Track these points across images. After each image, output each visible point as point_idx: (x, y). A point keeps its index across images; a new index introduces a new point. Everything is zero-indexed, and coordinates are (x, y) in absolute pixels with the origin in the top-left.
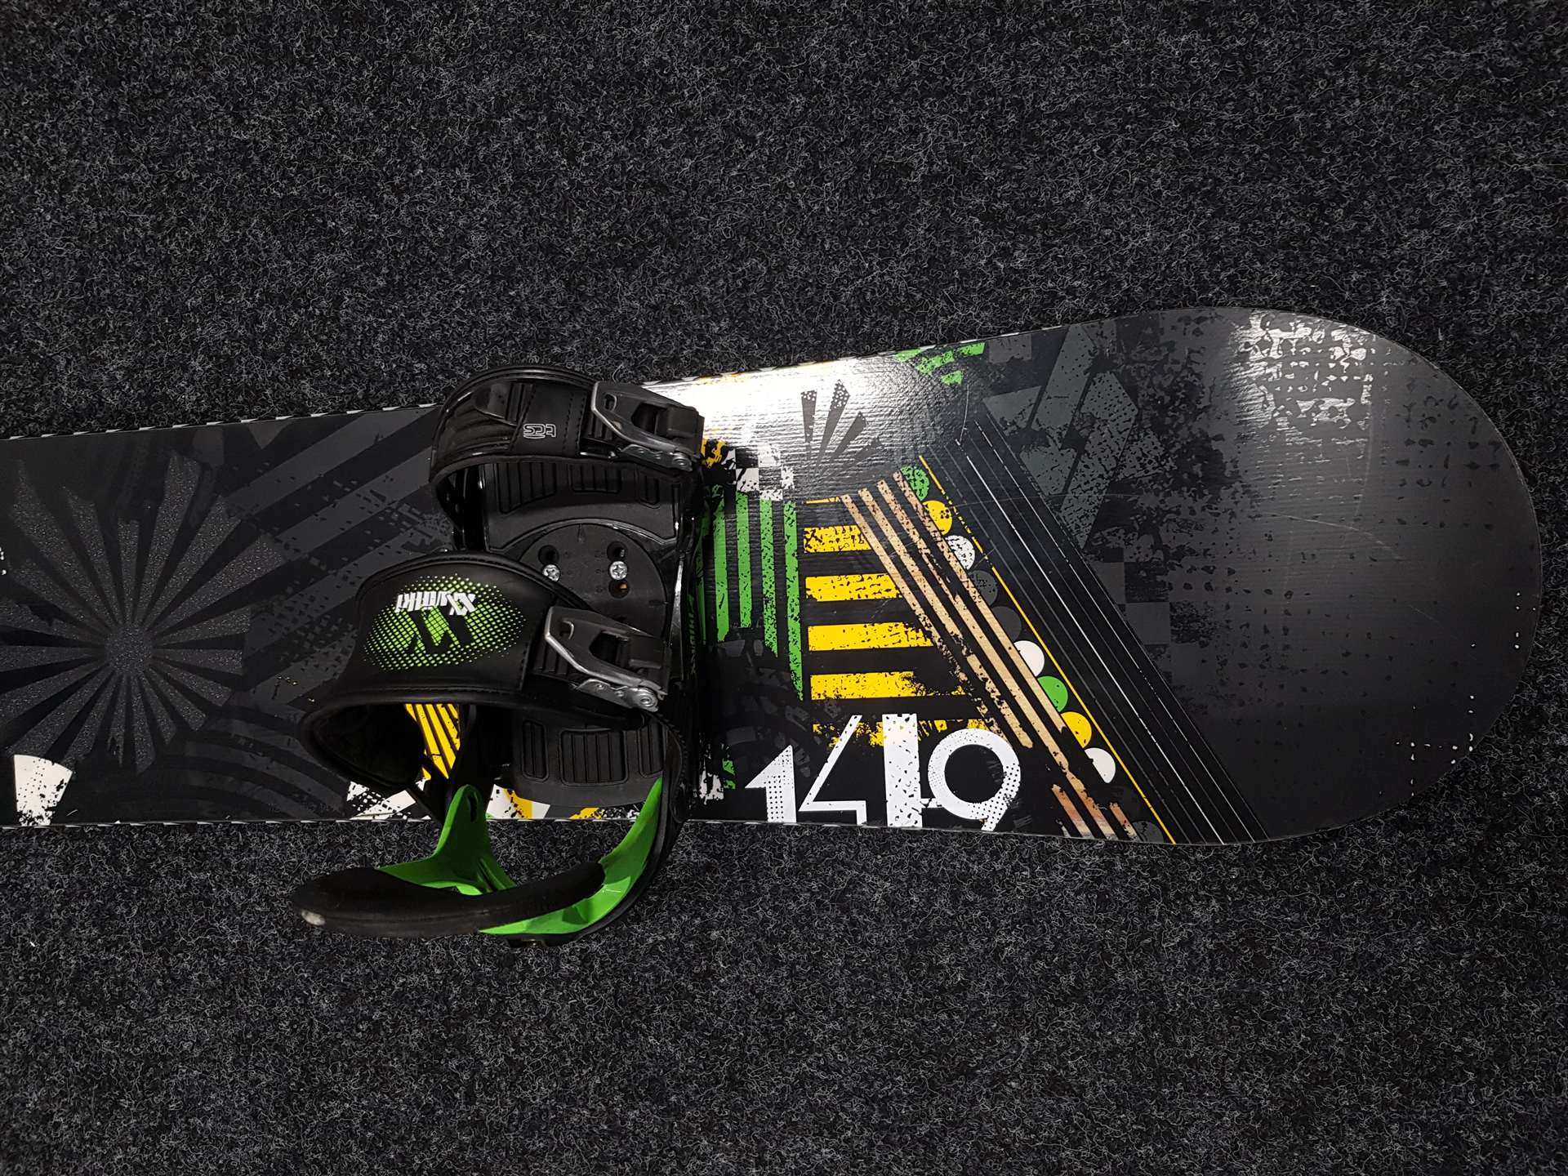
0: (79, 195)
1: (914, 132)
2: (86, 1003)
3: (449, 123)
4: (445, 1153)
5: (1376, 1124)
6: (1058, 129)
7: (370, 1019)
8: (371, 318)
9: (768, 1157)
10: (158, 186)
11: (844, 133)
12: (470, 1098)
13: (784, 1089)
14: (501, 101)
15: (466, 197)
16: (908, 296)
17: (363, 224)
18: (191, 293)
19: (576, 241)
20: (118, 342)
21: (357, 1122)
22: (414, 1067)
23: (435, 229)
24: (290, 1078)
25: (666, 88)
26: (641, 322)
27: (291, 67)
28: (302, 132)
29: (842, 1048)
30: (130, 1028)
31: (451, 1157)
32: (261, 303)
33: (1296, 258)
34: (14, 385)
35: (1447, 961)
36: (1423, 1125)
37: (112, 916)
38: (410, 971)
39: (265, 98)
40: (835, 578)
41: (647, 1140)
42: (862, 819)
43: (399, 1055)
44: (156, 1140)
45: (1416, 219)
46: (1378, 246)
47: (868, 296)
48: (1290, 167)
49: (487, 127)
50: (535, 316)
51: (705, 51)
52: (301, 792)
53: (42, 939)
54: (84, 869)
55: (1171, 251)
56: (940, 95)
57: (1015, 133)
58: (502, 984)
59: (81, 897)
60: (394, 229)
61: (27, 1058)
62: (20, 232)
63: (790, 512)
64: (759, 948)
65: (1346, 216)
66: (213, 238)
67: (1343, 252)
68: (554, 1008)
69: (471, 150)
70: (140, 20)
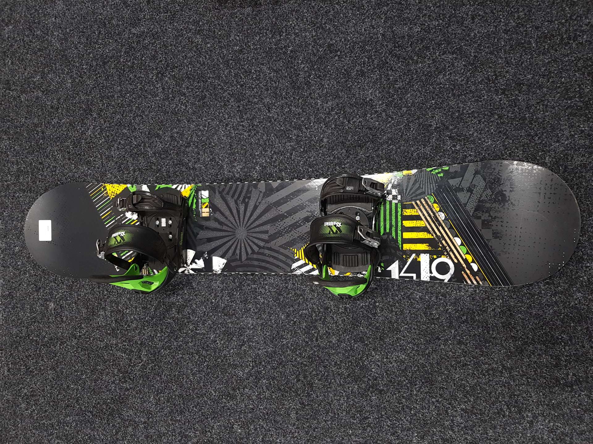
0: (230, 127)
1: (433, 117)
2: (226, 315)
3: (320, 113)
4: (310, 353)
5: (539, 355)
6: (468, 117)
7: (293, 320)
8: (299, 158)
9: (389, 357)
10: (249, 126)
11: (416, 117)
12: (317, 340)
13: (393, 341)
14: (332, 108)
15: (323, 130)
16: (430, 155)
17: (298, 136)
18: (257, 151)
19: (349, 141)
20: (239, 162)
21: (289, 345)
22: (303, 332)
23: (315, 138)
24: (274, 334)
25: (372, 106)
26: (364, 160)
27: (282, 99)
28: (284, 114)
29: (408, 332)
30: (236, 321)
31: (312, 354)
32: (273, 154)
33: (526, 149)
34: (214, 171)
35: (558, 316)
36: (551, 355)
37: (233, 295)
38: (303, 310)
39: (276, 106)
40: (410, 221)
41: (359, 352)
42: (415, 278)
43: (300, 329)
44: (241, 347)
45: (556, 140)
46: (546, 146)
47: (420, 155)
48: (525, 127)
49: (329, 113)
50: (338, 158)
51: (382, 97)
52: (280, 266)
53: (216, 300)
54: (227, 284)
55: (495, 146)
56: (439, 109)
57: (457, 117)
58: (325, 314)
59: (225, 290)
60: (305, 138)
61: (211, 327)
62: (216, 136)
63: (399, 205)
64: (388, 308)
65: (538, 139)
66: (262, 139)
67: (537, 148)
68: (338, 320)
69: (325, 119)
70: (246, 87)
